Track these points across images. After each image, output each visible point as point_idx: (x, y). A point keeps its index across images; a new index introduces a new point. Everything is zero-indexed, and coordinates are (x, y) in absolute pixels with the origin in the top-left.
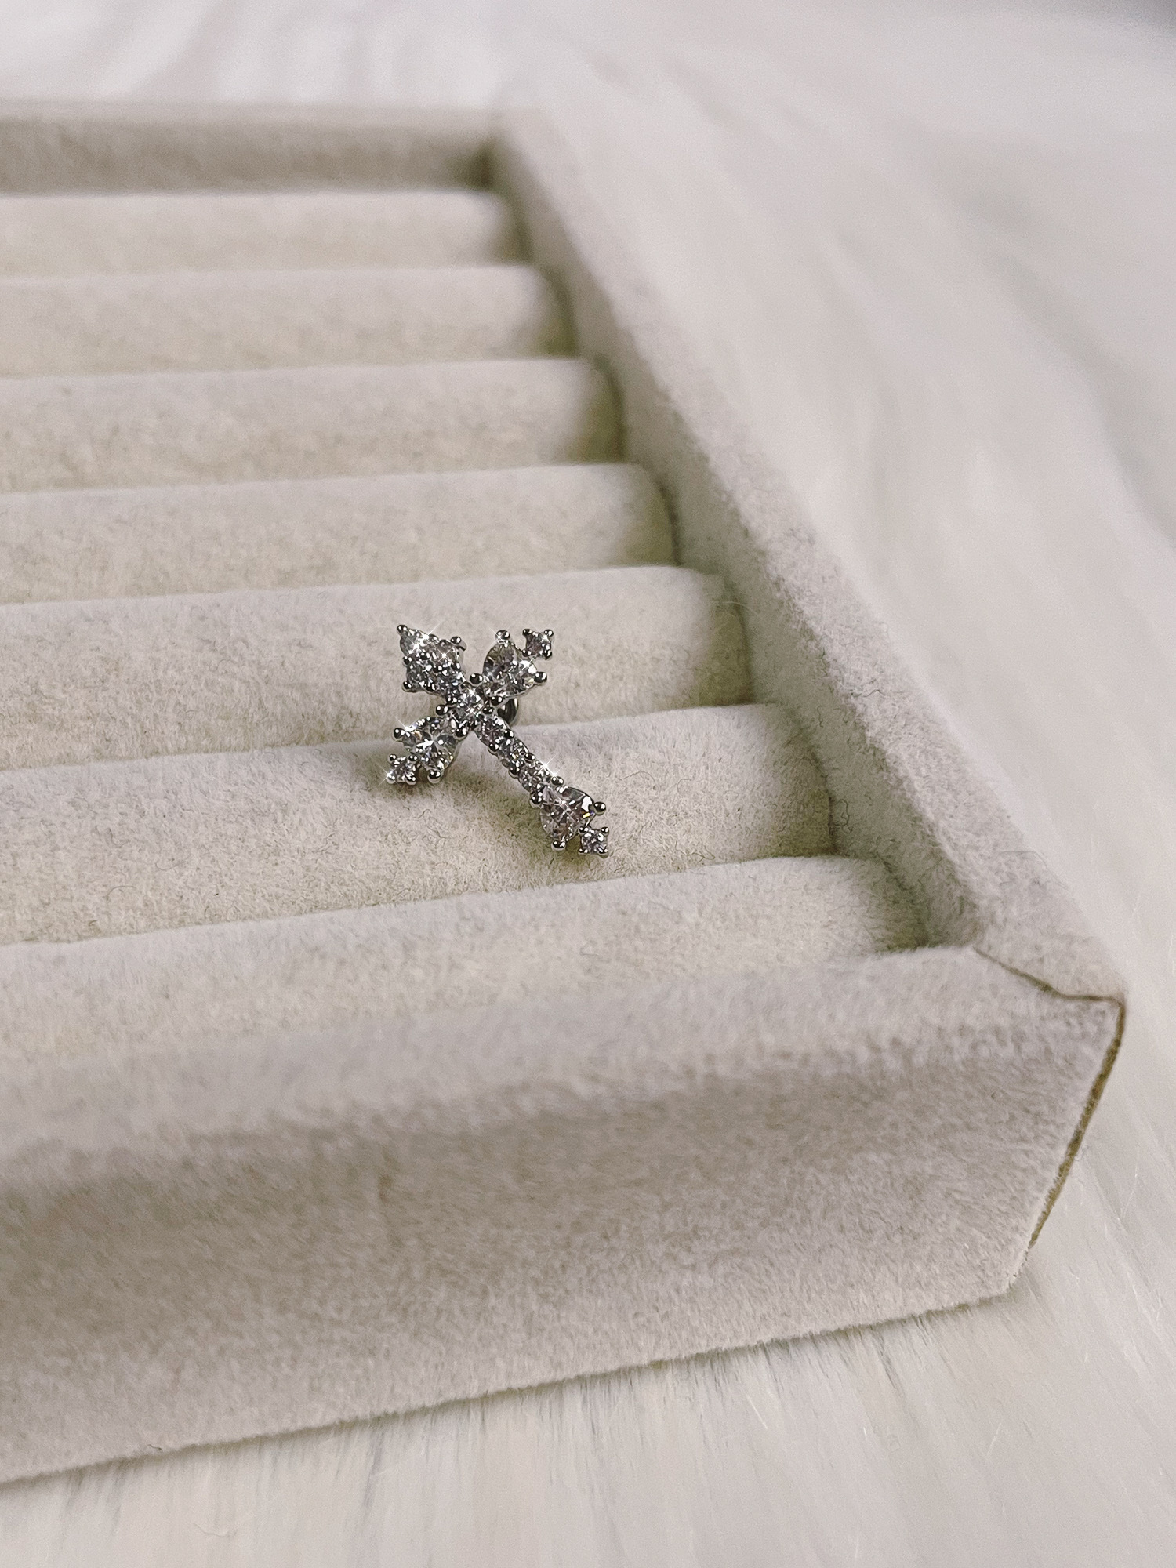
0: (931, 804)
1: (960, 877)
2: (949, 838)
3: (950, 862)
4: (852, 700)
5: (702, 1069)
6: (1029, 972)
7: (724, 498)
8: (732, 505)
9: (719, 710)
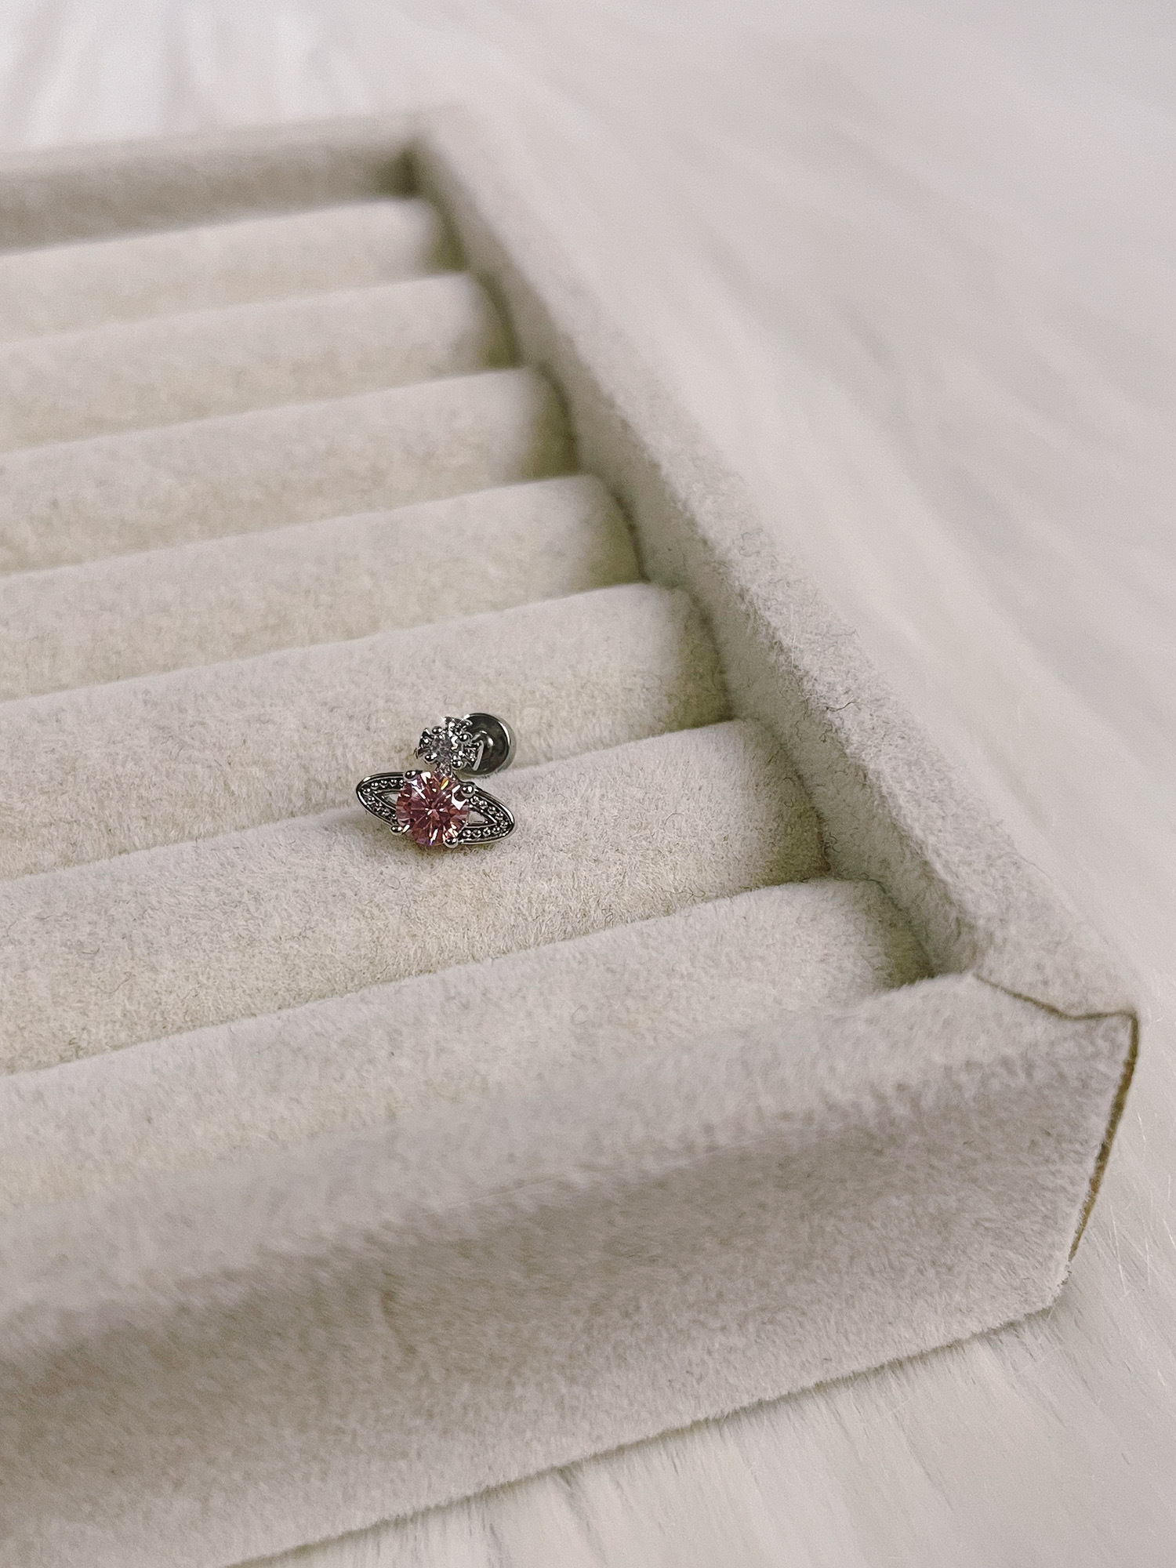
0: (918, 820)
1: (954, 897)
2: (939, 855)
3: (942, 881)
4: (829, 715)
5: (701, 1141)
6: (1033, 996)
7: (680, 506)
8: (688, 515)
9: (697, 731)
